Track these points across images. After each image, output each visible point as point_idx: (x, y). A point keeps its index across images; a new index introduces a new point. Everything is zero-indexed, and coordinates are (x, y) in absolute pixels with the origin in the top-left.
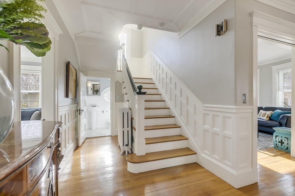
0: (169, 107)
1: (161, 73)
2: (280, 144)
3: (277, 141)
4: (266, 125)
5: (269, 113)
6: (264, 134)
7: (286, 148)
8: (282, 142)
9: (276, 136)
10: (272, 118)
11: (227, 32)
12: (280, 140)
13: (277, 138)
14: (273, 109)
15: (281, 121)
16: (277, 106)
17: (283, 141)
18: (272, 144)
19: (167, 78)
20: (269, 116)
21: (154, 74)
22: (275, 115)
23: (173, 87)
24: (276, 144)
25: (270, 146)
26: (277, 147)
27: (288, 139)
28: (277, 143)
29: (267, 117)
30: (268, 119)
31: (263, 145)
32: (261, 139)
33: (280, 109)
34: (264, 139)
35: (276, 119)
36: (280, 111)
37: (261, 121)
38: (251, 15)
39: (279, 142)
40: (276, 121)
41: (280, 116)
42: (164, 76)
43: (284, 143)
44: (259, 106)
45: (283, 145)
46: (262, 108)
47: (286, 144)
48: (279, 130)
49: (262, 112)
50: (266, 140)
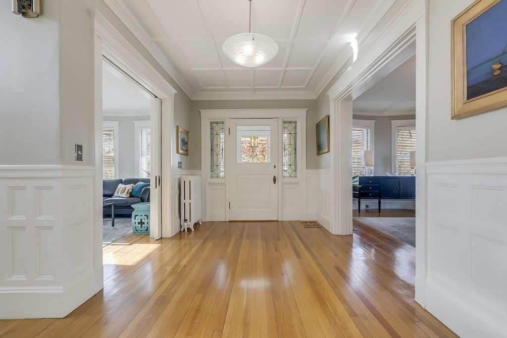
2: (139, 226)
3: (137, 223)
4: (125, 205)
5: (129, 187)
6: (123, 219)
7: (146, 229)
8: (141, 223)
9: (136, 216)
10: (133, 194)
12: (139, 221)
13: (137, 218)
14: (135, 181)
15: (143, 196)
16: (140, 177)
17: (143, 221)
18: (131, 230)
20: (129, 192)
22: (137, 189)
24: (136, 227)
25: (129, 233)
26: (137, 231)
27: (147, 216)
28: (137, 225)
29: (127, 193)
30: (128, 195)
31: (120, 234)
32: (118, 227)
33: (143, 180)
34: (122, 226)
35: (138, 195)
36: (143, 183)
37: (120, 200)
38: (90, 13)
39: (139, 223)
40: (138, 197)
41: (142, 189)
43: (144, 223)
44: (118, 178)
45: (143, 225)
46: (121, 181)
47: (146, 223)
48: (139, 208)
49: (121, 186)
50: (124, 227)
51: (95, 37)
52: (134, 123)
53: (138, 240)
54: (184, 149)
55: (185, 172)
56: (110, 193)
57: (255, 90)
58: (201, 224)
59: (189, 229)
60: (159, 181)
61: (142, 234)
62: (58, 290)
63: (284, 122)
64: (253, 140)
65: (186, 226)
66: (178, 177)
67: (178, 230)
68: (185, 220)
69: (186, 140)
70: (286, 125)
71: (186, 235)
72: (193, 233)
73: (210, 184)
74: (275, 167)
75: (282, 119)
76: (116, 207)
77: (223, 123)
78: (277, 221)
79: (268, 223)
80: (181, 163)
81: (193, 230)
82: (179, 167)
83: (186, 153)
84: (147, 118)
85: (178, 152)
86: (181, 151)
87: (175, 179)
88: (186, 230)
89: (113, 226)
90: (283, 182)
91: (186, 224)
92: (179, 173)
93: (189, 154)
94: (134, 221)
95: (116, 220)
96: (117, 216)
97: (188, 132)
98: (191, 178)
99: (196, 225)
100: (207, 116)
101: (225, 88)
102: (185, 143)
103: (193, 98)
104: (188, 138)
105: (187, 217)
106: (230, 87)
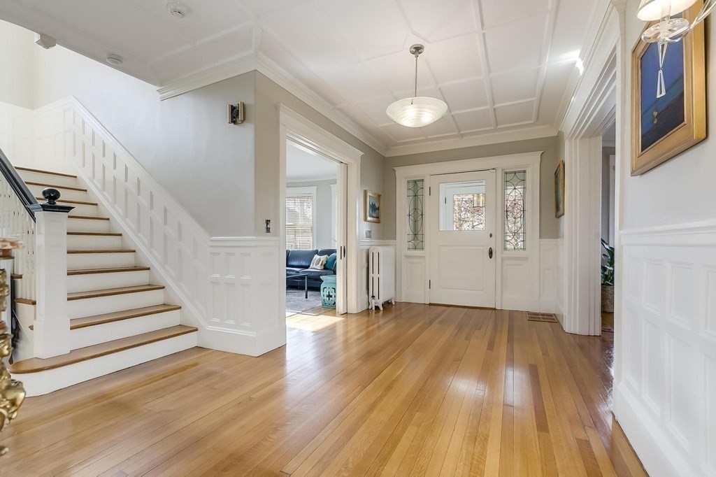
0: (133, 249)
1: (109, 165)
2: (328, 299)
3: (325, 296)
4: (316, 277)
5: (323, 258)
7: (333, 302)
8: (329, 296)
9: (324, 288)
10: (327, 266)
11: (245, 123)
12: (327, 293)
13: (325, 290)
14: (329, 252)
17: (331, 294)
18: (320, 303)
19: (126, 180)
20: (324, 263)
21: (84, 166)
22: (329, 261)
23: (145, 203)
25: (318, 305)
26: (325, 303)
27: (334, 289)
28: (325, 298)
29: (321, 265)
30: (322, 267)
31: (310, 305)
32: (310, 299)
33: (333, 251)
35: (331, 267)
37: (314, 272)
38: (276, 108)
39: (327, 296)
40: (331, 270)
42: (120, 173)
43: (331, 296)
44: (315, 249)
45: (331, 299)
46: (316, 252)
47: (333, 296)
48: (327, 280)
49: (317, 257)
50: (315, 300)
51: (281, 126)
52: (330, 187)
53: (325, 312)
54: (374, 215)
55: (375, 242)
56: (307, 264)
57: (462, 136)
58: (394, 303)
59: (377, 308)
60: (344, 251)
61: (330, 307)
62: (253, 334)
63: (506, 173)
64: (475, 198)
65: (373, 303)
66: (367, 247)
67: (365, 308)
68: (373, 297)
69: (377, 206)
70: (510, 177)
71: (374, 313)
72: (381, 312)
73: (407, 257)
74: (491, 235)
75: (503, 170)
76: (309, 278)
77: (423, 180)
78: (495, 309)
79: (479, 310)
80: (370, 232)
81: (381, 309)
82: (367, 237)
83: (378, 220)
84: (334, 182)
85: (365, 220)
86: (369, 218)
87: (362, 250)
88: (374, 309)
89: (306, 298)
90: (503, 256)
91: (373, 301)
92: (366, 243)
93: (382, 220)
94: (324, 293)
95: (309, 293)
96: (311, 289)
97: (379, 196)
98: (380, 249)
99: (387, 304)
100: (404, 175)
101: (423, 138)
102: (374, 208)
103: (388, 155)
104: (379, 204)
105: (376, 294)
106: (429, 137)
